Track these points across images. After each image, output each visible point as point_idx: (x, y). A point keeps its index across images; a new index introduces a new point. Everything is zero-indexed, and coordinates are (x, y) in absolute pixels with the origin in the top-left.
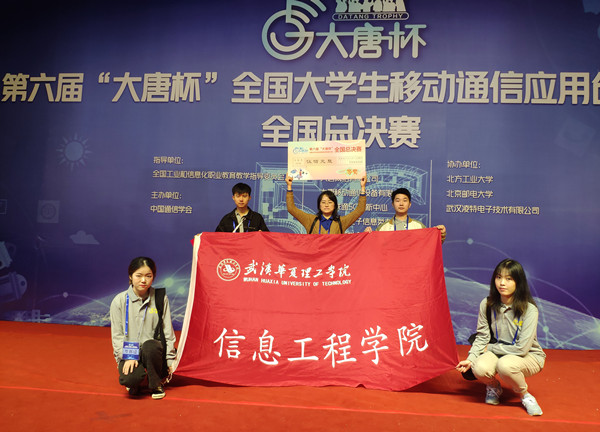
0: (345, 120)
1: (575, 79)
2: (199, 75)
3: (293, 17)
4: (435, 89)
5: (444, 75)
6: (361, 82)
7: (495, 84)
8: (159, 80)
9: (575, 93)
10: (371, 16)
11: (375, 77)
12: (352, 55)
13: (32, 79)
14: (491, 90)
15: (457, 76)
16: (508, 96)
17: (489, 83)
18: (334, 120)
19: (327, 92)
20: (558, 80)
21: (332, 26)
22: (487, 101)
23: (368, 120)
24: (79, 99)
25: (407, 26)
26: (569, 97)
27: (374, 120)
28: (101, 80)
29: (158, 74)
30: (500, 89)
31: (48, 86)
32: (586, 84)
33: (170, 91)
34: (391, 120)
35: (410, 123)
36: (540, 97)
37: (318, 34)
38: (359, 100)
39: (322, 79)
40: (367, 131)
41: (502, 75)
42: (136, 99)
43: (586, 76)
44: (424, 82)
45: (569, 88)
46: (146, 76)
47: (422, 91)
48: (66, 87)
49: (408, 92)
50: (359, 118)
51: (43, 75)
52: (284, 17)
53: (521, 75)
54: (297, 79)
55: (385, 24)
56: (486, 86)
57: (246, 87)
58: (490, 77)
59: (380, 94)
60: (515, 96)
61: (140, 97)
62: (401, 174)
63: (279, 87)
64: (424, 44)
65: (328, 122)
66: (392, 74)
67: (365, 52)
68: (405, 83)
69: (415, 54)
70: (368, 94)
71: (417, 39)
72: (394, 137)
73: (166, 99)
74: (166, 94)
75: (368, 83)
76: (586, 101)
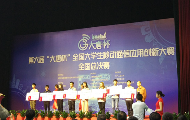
0: (95, 63)
1: (140, 51)
2: (66, 55)
3: (84, 40)
4: (112, 55)
5: (114, 52)
6: (98, 55)
7: (124, 53)
8: (59, 57)
9: (140, 54)
10: (99, 39)
11: (100, 53)
12: (96, 49)
13: (35, 58)
14: (123, 54)
15: (116, 52)
16: (127, 56)
17: (123, 53)
18: (93, 63)
19: (91, 57)
20: (137, 51)
21: (92, 42)
22: (123, 57)
23: (99, 63)
24: (44, 62)
25: (106, 41)
26: (139, 55)
27: (100, 63)
28: (48, 58)
29: (59, 55)
30: (125, 54)
31: (38, 60)
32: (143, 52)
33: (61, 59)
34: (104, 63)
35: (107, 63)
36: (133, 56)
37: (89, 44)
38: (97, 59)
39: (90, 54)
40: (99, 66)
41: (126, 51)
42: (55, 62)
43: (143, 50)
44: (110, 54)
45: (139, 53)
46: (56, 56)
47: (110, 56)
48: (41, 60)
49: (107, 56)
50: (97, 63)
51: (36, 57)
52: (82, 41)
53: (129, 51)
54: (85, 55)
55: (102, 41)
56: (122, 54)
57: (75, 57)
58: (123, 52)
59: (101, 57)
60: (128, 56)
61: (55, 61)
62: (106, 75)
63: (82, 57)
64: (110, 45)
65: (92, 64)
66: (104, 52)
67: (98, 47)
68: (106, 54)
69: (108, 48)
70: (99, 57)
71: (108, 44)
72: (104, 67)
73: (60, 61)
74: (60, 60)
75: (99, 55)
76: (143, 56)
